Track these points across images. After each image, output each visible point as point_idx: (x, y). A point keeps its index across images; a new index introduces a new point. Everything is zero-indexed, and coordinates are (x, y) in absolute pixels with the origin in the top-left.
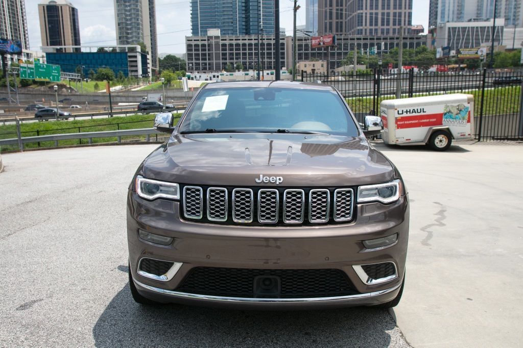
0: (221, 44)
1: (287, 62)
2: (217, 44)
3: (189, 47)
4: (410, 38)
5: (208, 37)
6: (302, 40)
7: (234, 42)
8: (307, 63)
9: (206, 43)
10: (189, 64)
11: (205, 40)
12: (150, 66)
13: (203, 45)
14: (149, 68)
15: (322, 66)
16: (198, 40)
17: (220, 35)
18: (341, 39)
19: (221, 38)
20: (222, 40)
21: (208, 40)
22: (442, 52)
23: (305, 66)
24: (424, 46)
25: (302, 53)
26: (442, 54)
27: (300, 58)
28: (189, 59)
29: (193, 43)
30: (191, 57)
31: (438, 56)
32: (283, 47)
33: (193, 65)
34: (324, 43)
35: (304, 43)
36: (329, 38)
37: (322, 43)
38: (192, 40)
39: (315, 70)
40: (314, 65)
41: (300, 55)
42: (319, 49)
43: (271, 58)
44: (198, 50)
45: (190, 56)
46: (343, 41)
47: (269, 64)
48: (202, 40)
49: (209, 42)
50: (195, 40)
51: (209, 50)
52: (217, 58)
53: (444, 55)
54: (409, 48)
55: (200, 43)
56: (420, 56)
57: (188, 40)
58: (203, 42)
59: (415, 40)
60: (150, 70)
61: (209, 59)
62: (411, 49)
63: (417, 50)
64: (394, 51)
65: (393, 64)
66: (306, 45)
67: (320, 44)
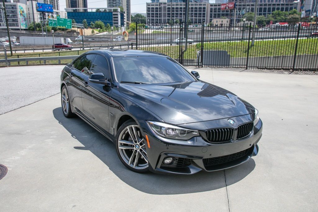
0: (167, 7)
1: (206, 19)
2: (165, 7)
3: (148, 9)
4: (286, 5)
5: (160, 3)
6: (216, 5)
7: (175, 7)
8: (218, 20)
9: (158, 7)
10: (147, 19)
11: (158, 5)
12: (125, 20)
13: (157, 8)
14: (125, 21)
15: (227, 22)
16: (154, 5)
17: (167, 2)
18: (241, 5)
19: (167, 4)
20: (168, 5)
21: (160, 5)
22: (305, 13)
23: (217, 22)
24: (295, 9)
25: (216, 14)
26: (305, 15)
27: (215, 17)
28: (148, 16)
29: (151, 7)
30: (149, 16)
31: (302, 16)
32: (204, 10)
33: (150, 20)
34: (228, 8)
35: (218, 7)
36: (232, 4)
37: (227, 8)
38: (150, 5)
39: (222, 24)
40: (222, 21)
41: (215, 15)
42: (227, 11)
43: (197, 16)
44: (154, 11)
45: (148, 14)
46: (242, 6)
47: (196, 20)
48: (156, 5)
49: (160, 6)
50: (152, 5)
51: (160, 11)
52: (165, 16)
53: (306, 15)
54: (285, 11)
55: (155, 7)
56: (291, 16)
57: (148, 4)
58: (157, 6)
59: (289, 6)
60: (125, 23)
61: (160, 17)
62: (286, 12)
63: (290, 12)
64: (275, 13)
65: (273, 21)
66: (219, 9)
67: (226, 8)
